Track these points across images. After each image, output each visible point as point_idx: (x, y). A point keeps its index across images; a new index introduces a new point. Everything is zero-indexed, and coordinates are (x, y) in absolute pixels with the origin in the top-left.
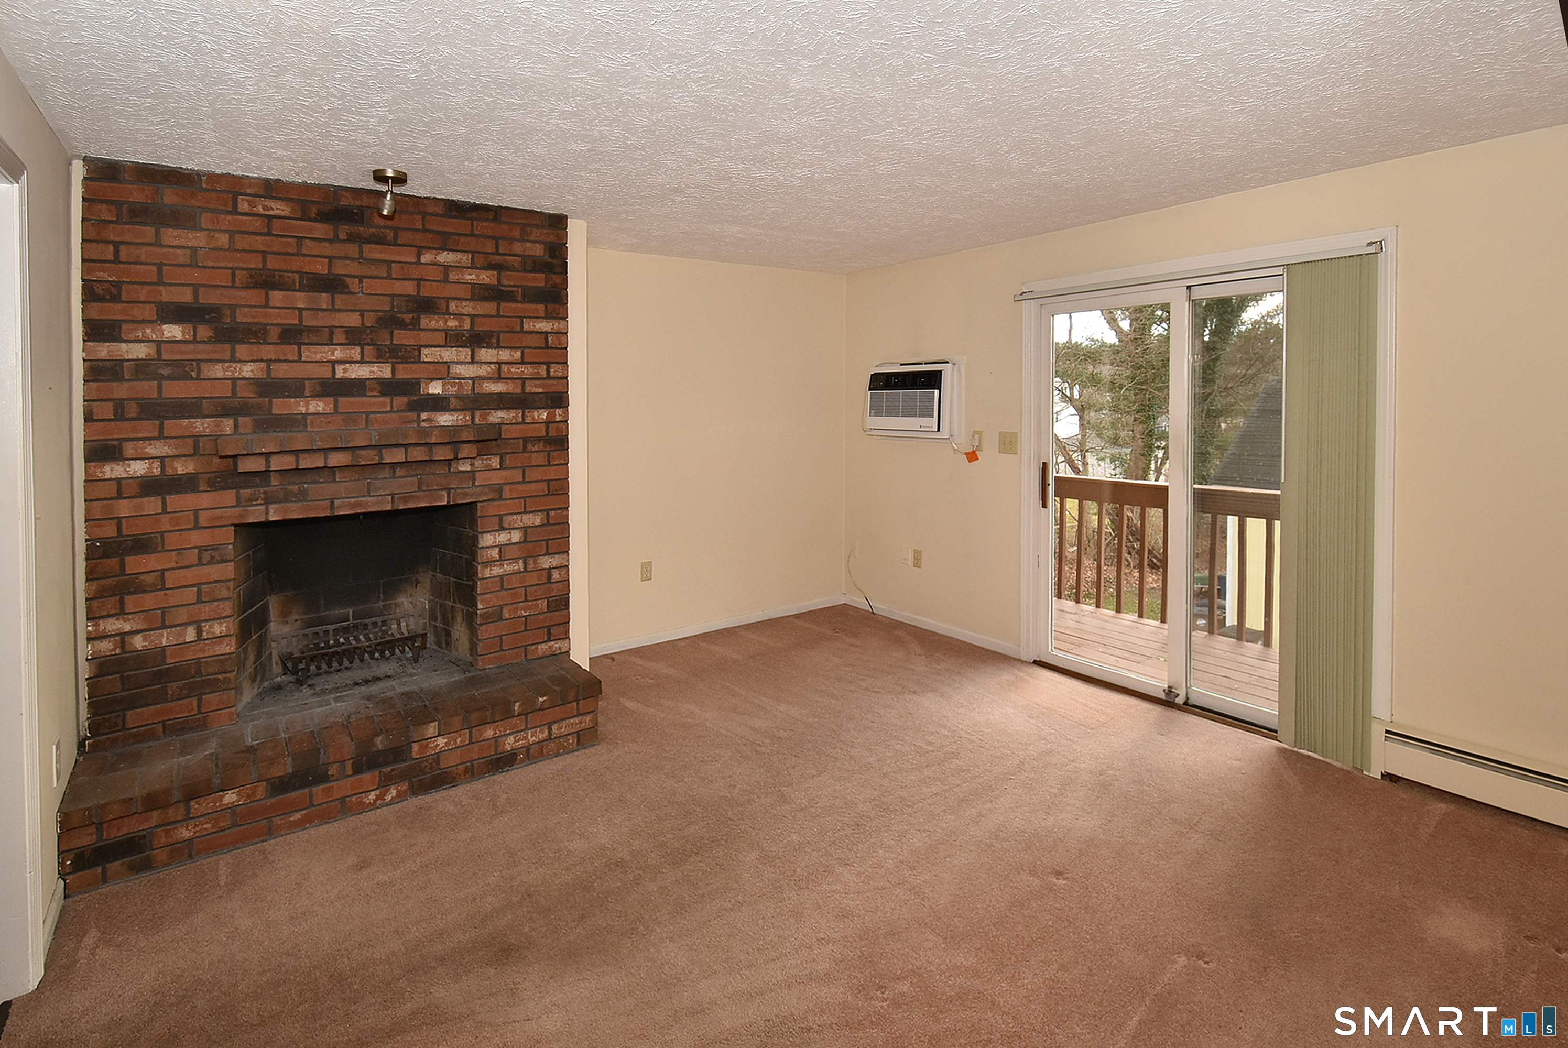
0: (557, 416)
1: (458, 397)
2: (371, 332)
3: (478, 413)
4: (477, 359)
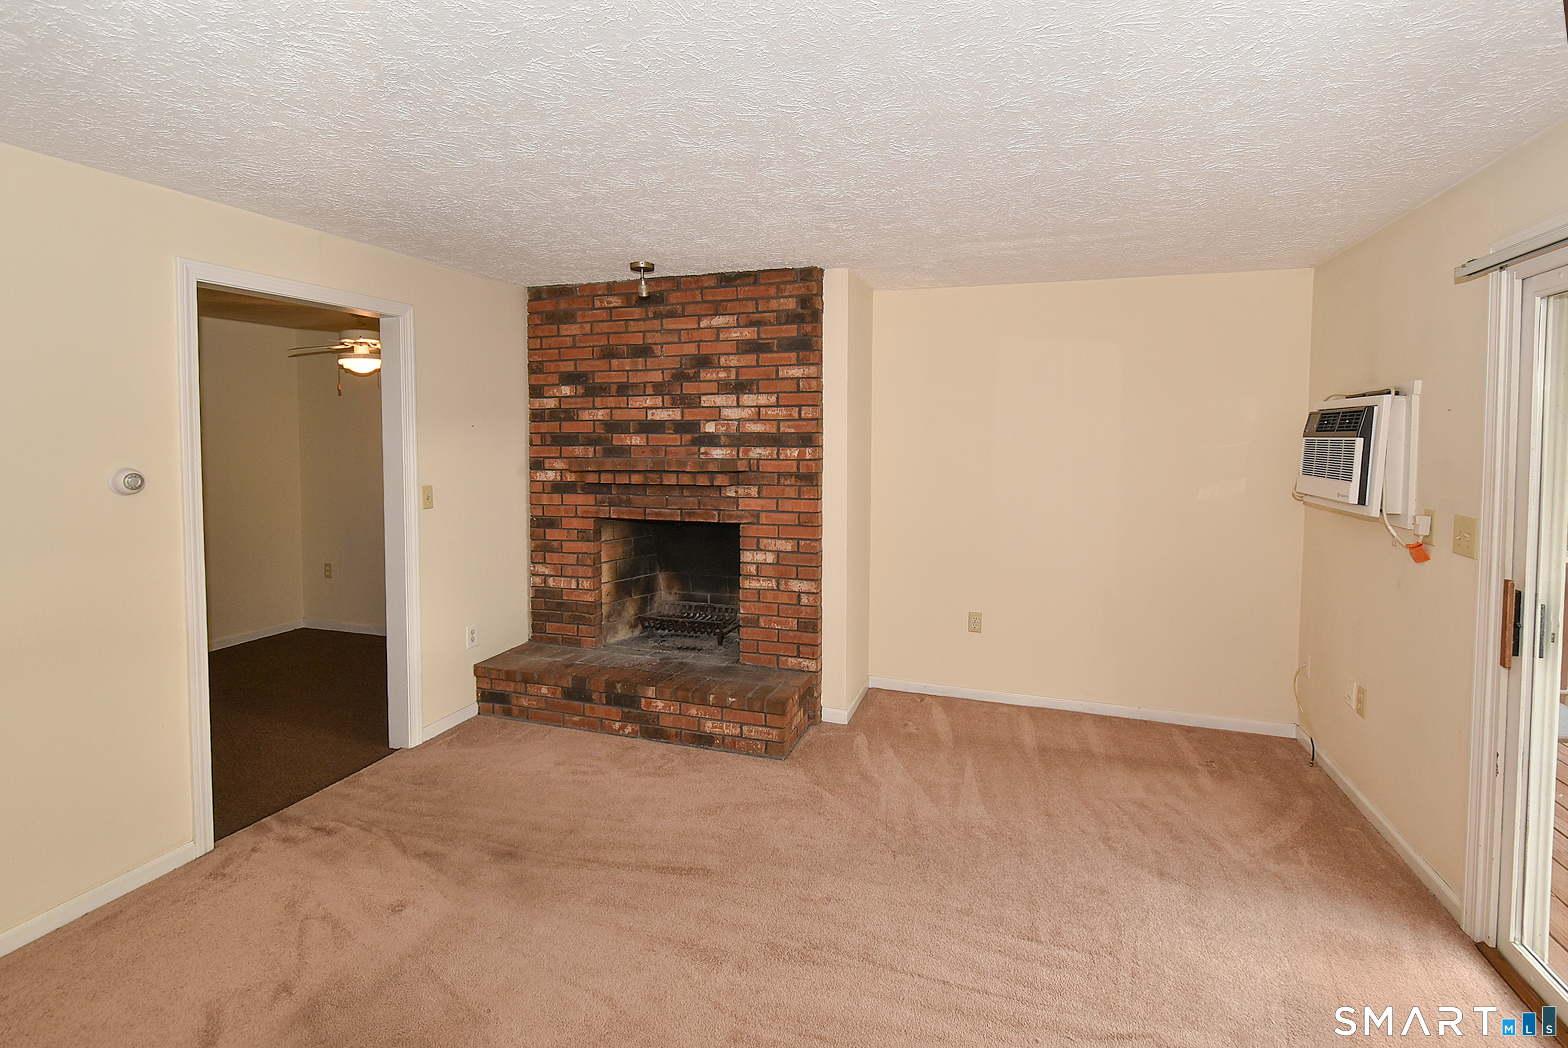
0: (807, 454)
1: (727, 435)
2: (668, 385)
3: (741, 449)
4: (741, 403)
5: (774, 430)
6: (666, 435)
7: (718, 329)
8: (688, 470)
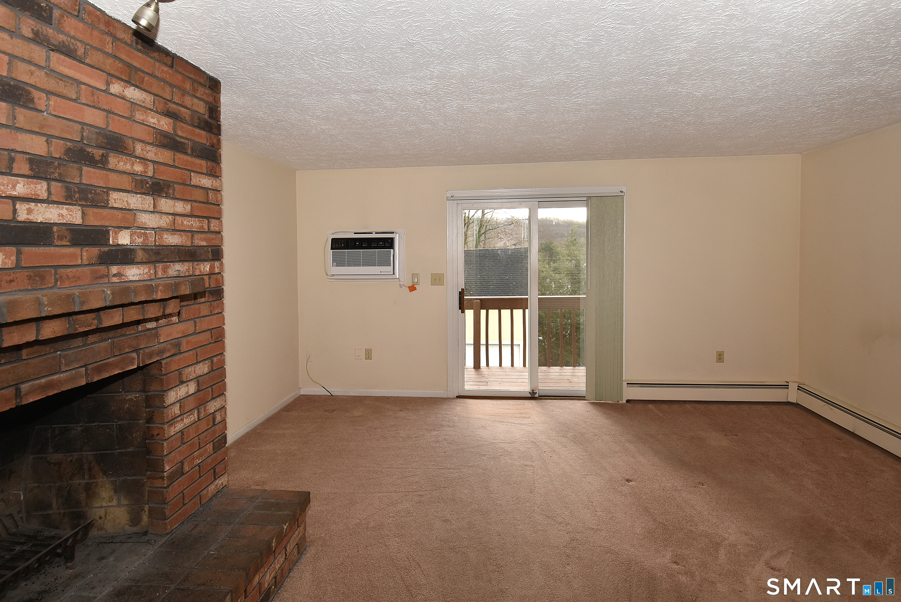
0: (216, 268)
1: (145, 249)
3: (160, 266)
4: (159, 209)
5: (189, 244)
6: (57, 249)
7: (133, 105)
8: (159, 297)
